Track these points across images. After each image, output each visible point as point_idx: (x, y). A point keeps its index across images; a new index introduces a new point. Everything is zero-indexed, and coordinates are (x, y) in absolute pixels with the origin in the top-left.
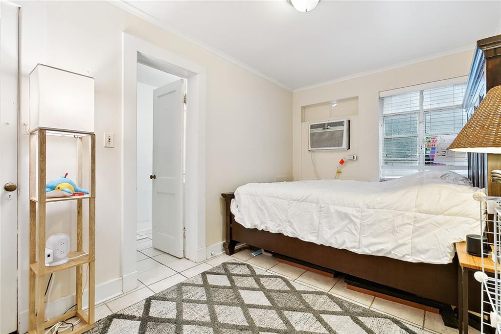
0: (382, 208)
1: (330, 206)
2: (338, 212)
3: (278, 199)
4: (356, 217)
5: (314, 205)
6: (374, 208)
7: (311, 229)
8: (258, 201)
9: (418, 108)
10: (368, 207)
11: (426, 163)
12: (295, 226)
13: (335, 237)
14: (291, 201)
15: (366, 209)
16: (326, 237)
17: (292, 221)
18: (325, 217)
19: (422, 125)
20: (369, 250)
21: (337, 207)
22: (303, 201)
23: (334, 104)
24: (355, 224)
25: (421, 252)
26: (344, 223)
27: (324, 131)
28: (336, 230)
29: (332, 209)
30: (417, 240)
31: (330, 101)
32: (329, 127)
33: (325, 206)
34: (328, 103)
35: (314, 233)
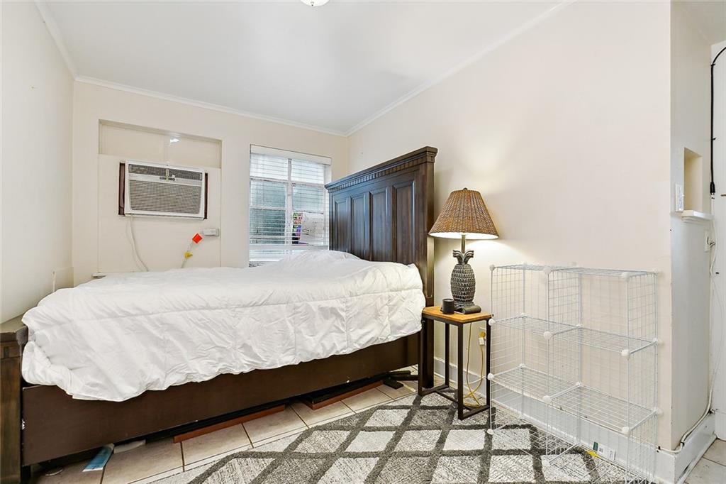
0: (364, 294)
1: (309, 303)
2: (321, 309)
3: (206, 312)
4: (342, 310)
5: (283, 307)
6: (357, 295)
7: (284, 345)
8: (148, 326)
9: (286, 178)
10: (351, 296)
11: (293, 243)
12: (256, 350)
13: (322, 344)
14: (237, 310)
15: (349, 298)
16: (310, 349)
17: (249, 342)
18: (304, 321)
19: (290, 198)
20: (359, 345)
21: (319, 303)
22: (261, 304)
23: (173, 138)
24: (342, 319)
25: (400, 328)
26: (329, 322)
27: (163, 181)
28: (321, 334)
29: (314, 306)
30: (393, 318)
31: (168, 131)
32: (173, 177)
33: (303, 304)
34: (163, 133)
35: (288, 350)
